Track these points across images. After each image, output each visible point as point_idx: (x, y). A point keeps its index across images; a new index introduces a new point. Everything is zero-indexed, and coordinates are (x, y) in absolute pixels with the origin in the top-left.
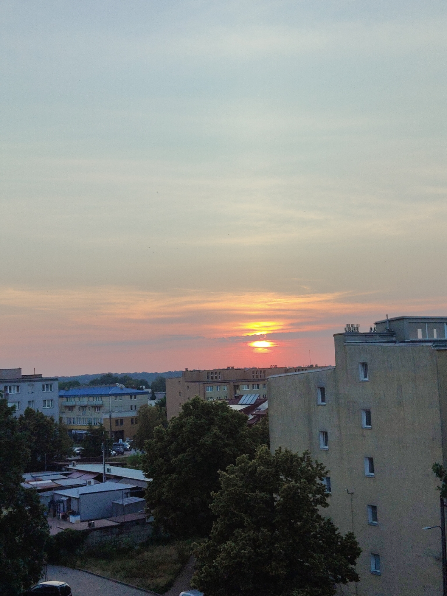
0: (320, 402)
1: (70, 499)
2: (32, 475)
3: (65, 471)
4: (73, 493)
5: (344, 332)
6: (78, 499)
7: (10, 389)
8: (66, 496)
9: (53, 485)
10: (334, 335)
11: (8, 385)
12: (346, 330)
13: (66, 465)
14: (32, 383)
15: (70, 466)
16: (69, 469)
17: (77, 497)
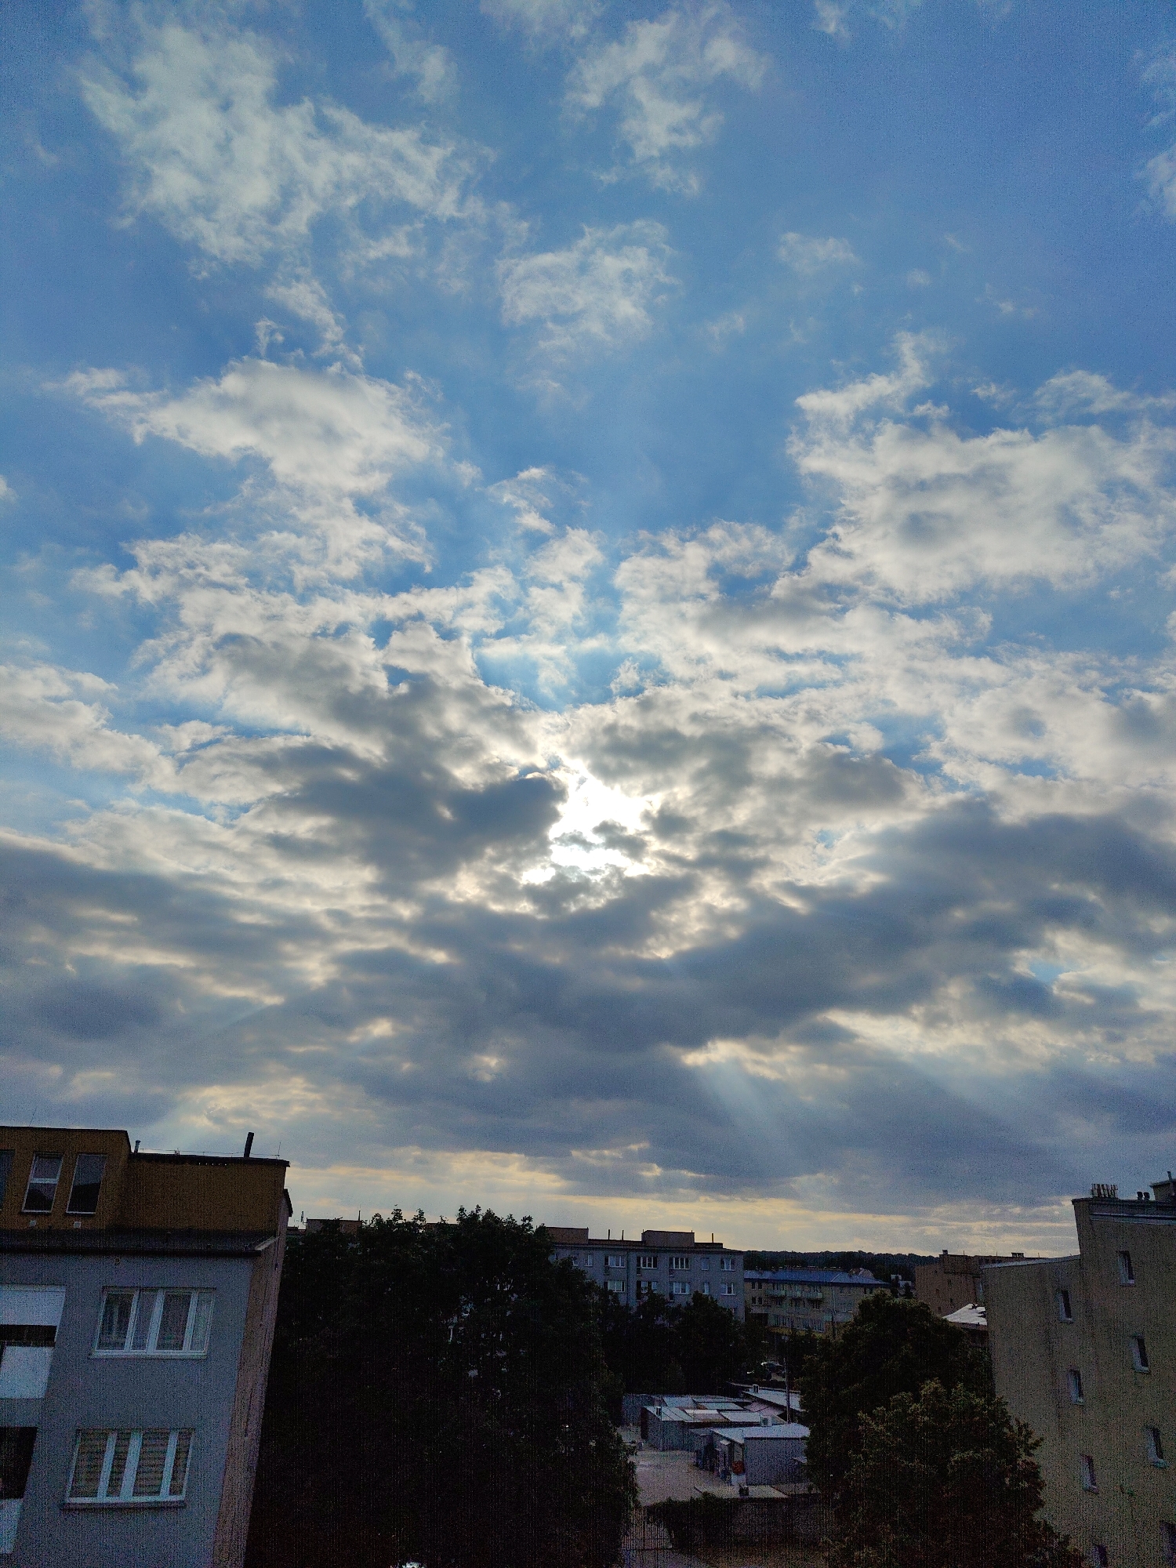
0: (1063, 1316)
1: (732, 1443)
2: (695, 1400)
3: (743, 1398)
4: (737, 1435)
5: (1091, 1196)
6: (741, 1445)
7: (677, 1263)
8: (728, 1439)
9: (719, 1419)
10: (1074, 1202)
11: (674, 1256)
12: (1093, 1194)
13: (743, 1388)
14: (708, 1256)
15: (751, 1392)
16: (748, 1396)
17: (741, 1441)
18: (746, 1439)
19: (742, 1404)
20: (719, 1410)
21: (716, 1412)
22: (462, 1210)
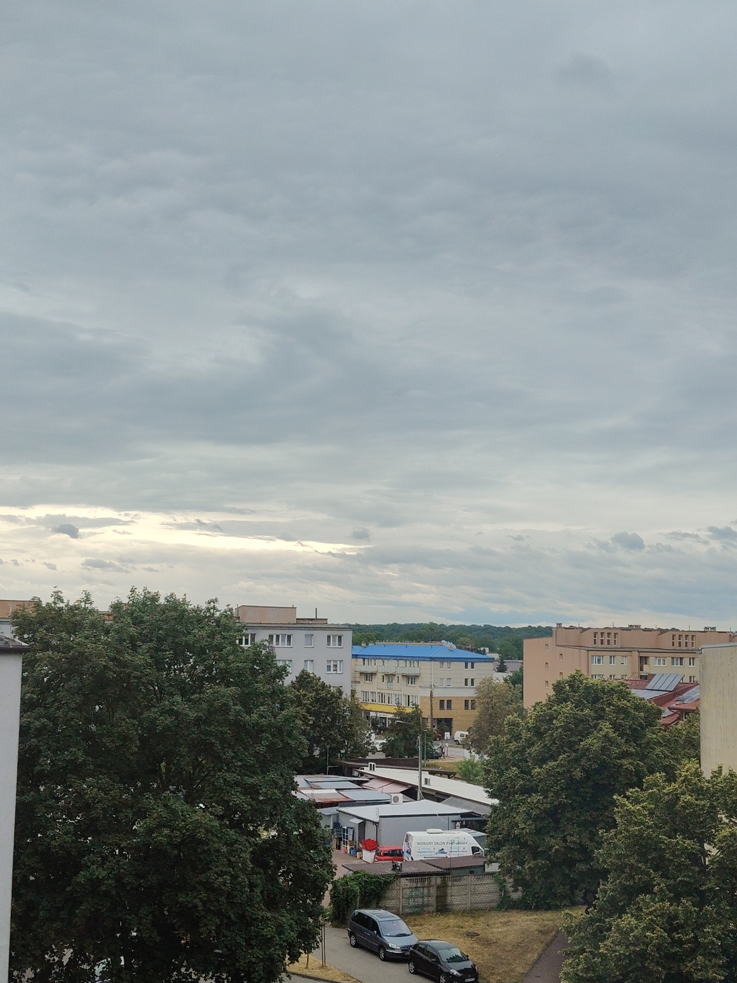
2: (307, 779)
3: (357, 776)
4: (370, 813)
7: (278, 640)
8: (359, 818)
9: (338, 797)
11: (274, 632)
13: (358, 767)
14: (312, 632)
15: (366, 770)
16: (362, 774)
17: (376, 820)
18: (380, 817)
19: (360, 783)
20: (337, 789)
21: (335, 792)
22: (133, 591)
